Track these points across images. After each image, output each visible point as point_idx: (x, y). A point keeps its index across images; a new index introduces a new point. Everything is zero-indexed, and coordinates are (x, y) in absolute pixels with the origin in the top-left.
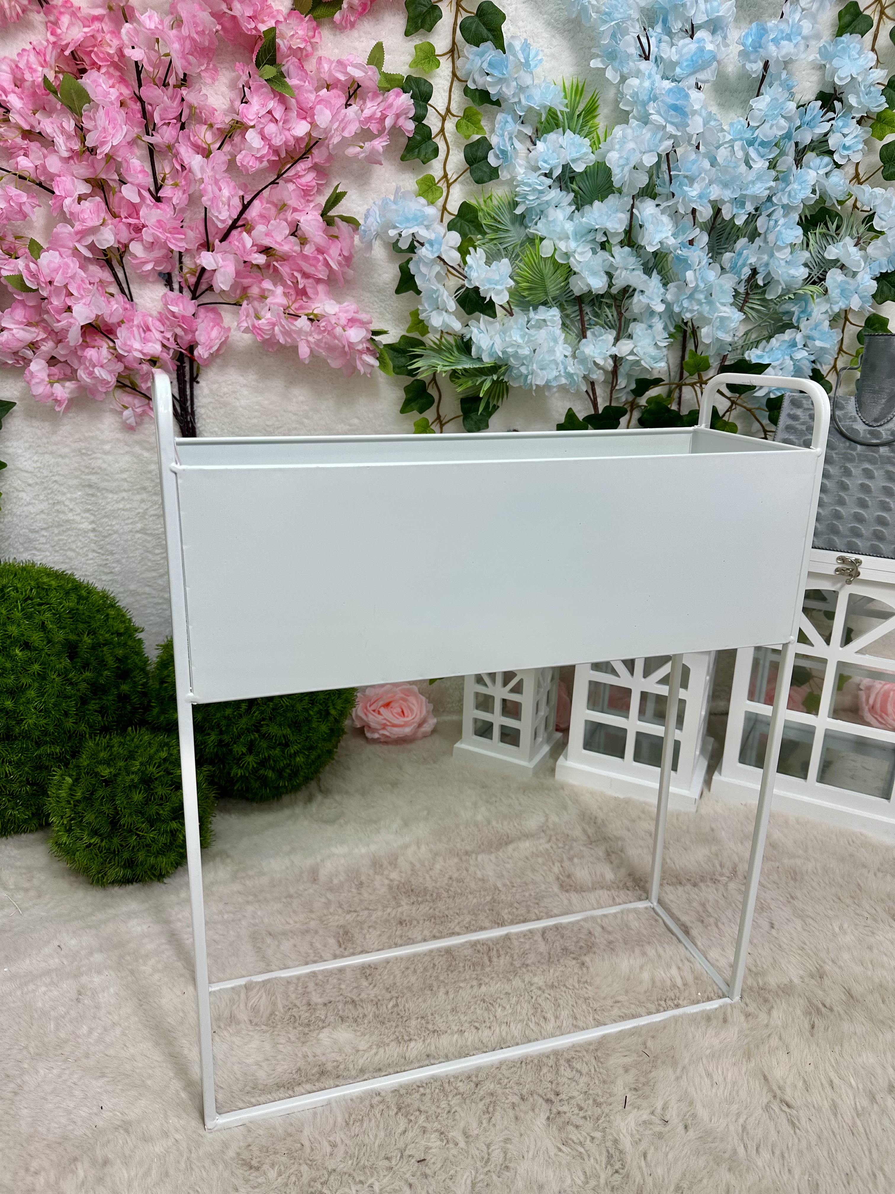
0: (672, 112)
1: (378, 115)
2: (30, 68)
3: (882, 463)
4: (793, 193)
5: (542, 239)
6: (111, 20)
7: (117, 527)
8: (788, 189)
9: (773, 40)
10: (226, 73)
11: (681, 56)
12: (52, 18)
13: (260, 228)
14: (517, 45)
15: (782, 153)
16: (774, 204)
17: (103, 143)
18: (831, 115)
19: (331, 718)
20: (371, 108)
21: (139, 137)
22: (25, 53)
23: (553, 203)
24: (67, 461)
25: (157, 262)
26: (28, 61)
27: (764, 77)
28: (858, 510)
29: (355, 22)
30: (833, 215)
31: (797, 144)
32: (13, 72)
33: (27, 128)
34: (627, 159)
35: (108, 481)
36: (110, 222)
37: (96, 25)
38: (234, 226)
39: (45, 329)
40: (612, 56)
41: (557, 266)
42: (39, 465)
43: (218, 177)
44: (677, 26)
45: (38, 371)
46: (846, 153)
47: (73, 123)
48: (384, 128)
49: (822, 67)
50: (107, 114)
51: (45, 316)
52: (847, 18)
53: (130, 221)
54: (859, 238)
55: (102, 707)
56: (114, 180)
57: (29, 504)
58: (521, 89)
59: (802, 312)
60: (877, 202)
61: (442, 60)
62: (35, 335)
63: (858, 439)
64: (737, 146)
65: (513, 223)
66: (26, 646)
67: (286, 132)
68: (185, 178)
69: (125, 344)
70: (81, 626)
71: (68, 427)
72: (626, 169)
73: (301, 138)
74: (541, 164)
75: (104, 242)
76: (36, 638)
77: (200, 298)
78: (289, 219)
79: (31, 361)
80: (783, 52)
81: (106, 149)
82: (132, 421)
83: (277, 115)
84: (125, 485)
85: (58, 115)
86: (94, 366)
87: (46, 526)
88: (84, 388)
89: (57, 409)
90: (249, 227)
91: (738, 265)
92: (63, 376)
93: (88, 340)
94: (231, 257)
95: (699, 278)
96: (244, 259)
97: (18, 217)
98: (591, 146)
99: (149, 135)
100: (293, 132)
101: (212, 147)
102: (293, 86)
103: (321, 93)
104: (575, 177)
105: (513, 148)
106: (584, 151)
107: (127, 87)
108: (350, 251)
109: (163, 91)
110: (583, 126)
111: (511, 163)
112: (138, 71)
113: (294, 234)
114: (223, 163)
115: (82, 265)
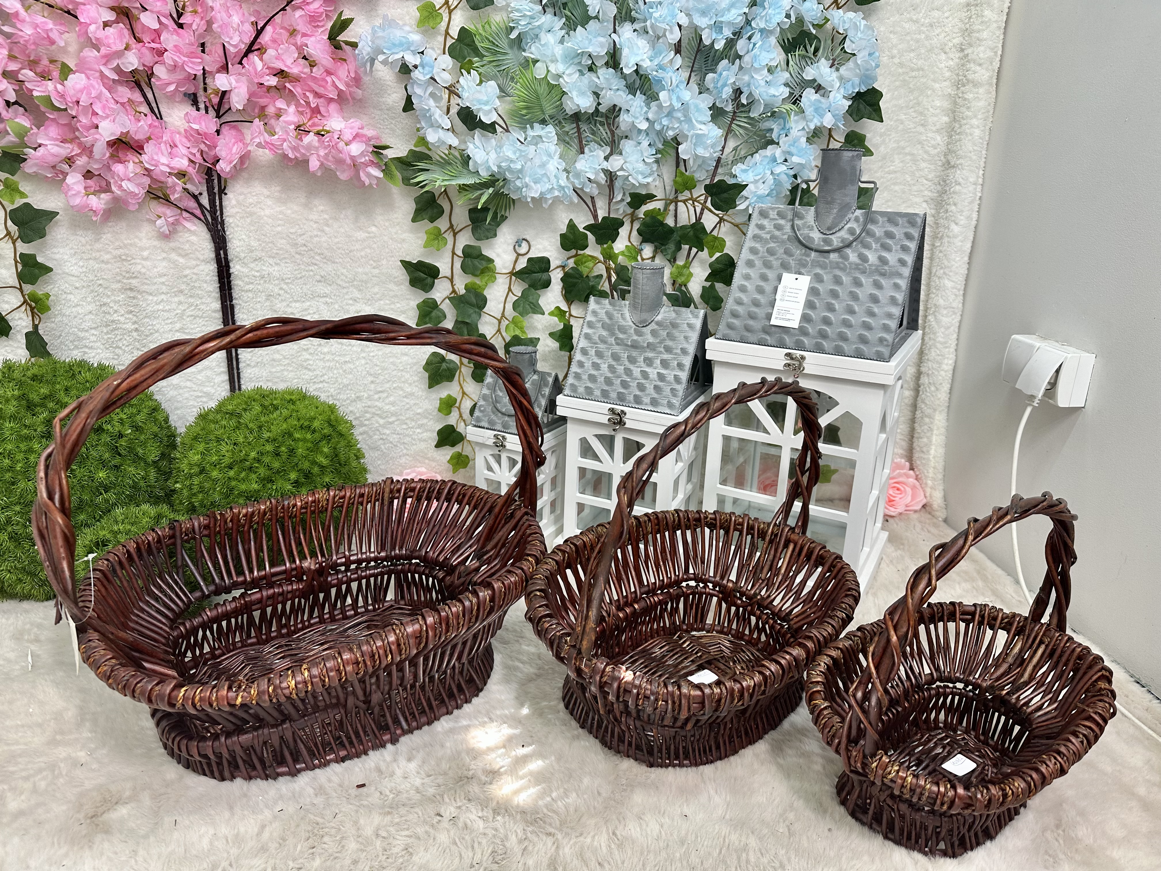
3: (831, 268)
4: (768, 19)
5: (535, 61)
8: (763, 14)
13: (271, 52)
16: (752, 29)
23: (544, 28)
24: (109, 266)
25: (179, 84)
30: (811, 38)
36: (133, 46)
38: (249, 50)
39: (79, 144)
41: (551, 87)
42: (84, 269)
45: (74, 183)
51: (77, 133)
53: (153, 45)
54: (834, 60)
57: (77, 305)
59: (783, 129)
60: (847, 27)
62: (69, 151)
63: (812, 246)
65: (511, 47)
68: (201, 6)
69: (153, 159)
71: (109, 235)
75: (128, 65)
78: (299, 43)
79: (67, 174)
82: (165, 229)
84: (164, 289)
86: (122, 180)
87: (94, 326)
88: (116, 200)
89: (94, 219)
90: (262, 51)
91: (719, 85)
92: (98, 188)
93: (120, 155)
94: (244, 79)
95: (674, 98)
96: (256, 81)
97: (46, 42)
104: (565, 4)
108: (356, 73)
113: (305, 57)
115: (110, 86)
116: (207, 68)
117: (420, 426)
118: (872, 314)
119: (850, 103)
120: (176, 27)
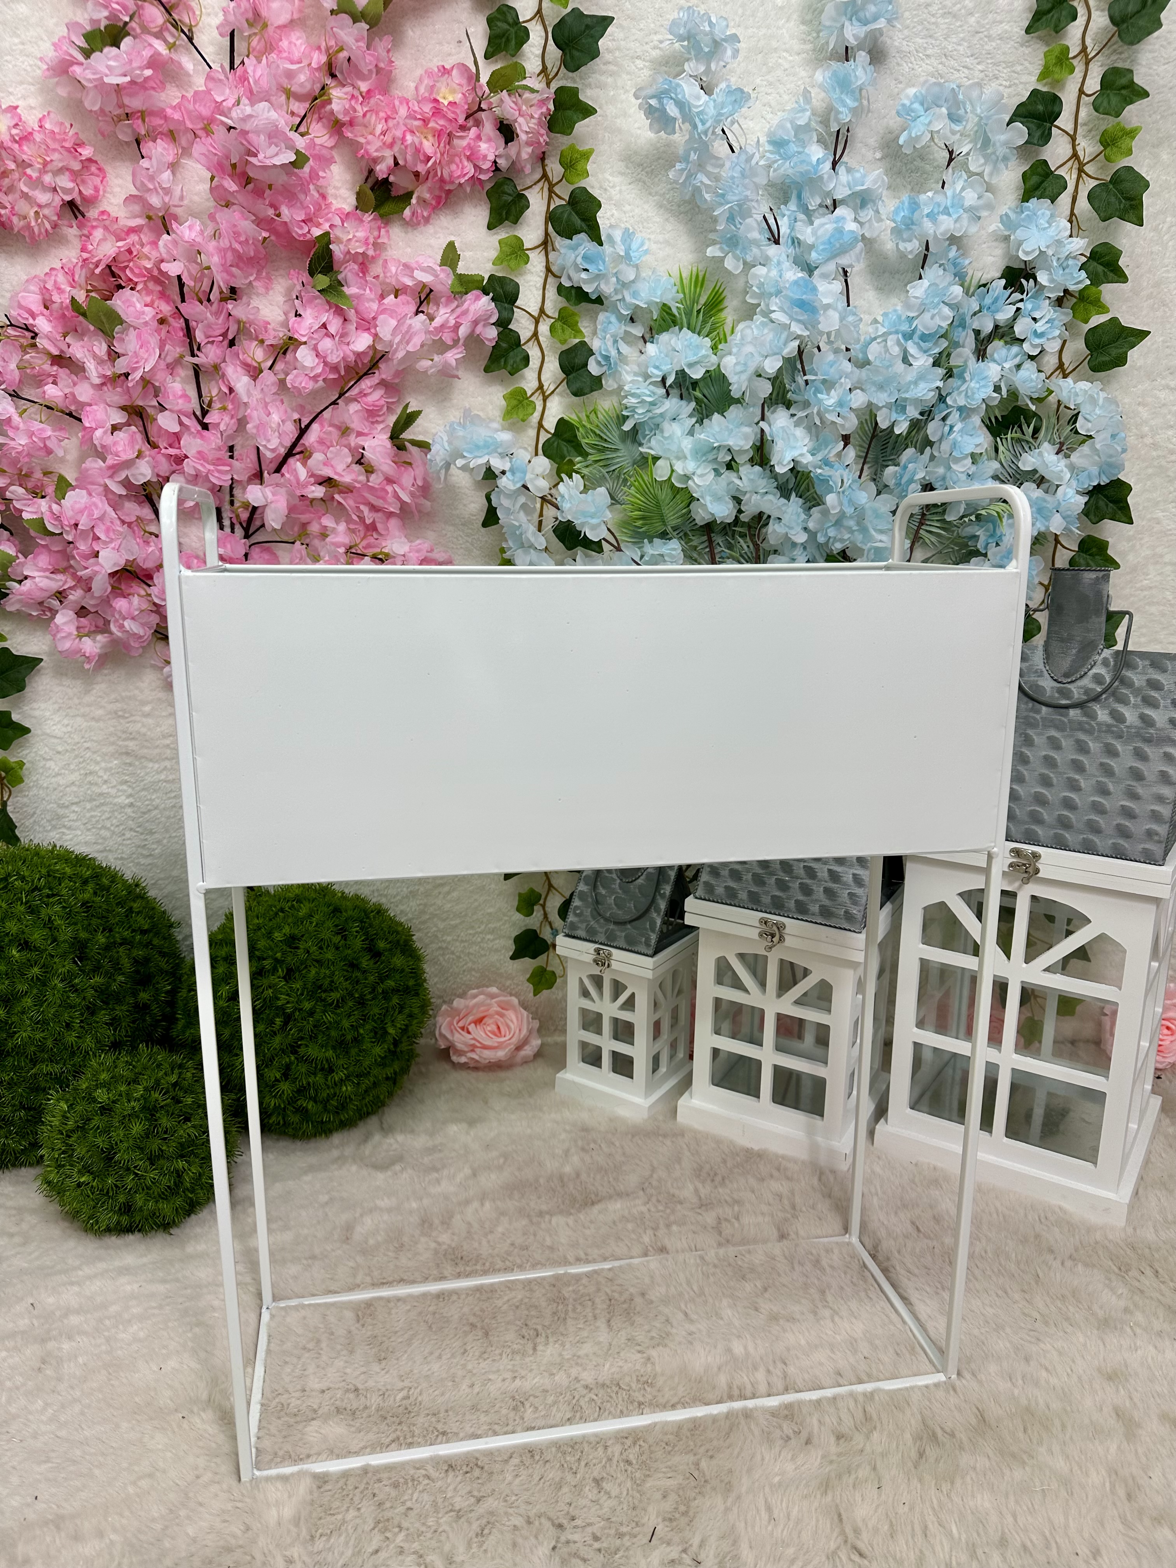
0: (796, 309)
1: (452, 322)
2: (59, 288)
3: (1072, 730)
4: (970, 394)
5: (655, 459)
6: (151, 229)
7: (158, 801)
8: (963, 388)
9: (928, 215)
10: (281, 280)
11: (817, 239)
12: (86, 232)
13: (318, 457)
14: (617, 235)
15: (956, 345)
16: (948, 406)
17: (135, 369)
18: (1017, 296)
19: (390, 1039)
20: (443, 314)
21: (182, 357)
22: (54, 273)
23: (669, 415)
24: (101, 724)
26: (55, 282)
27: (926, 256)
28: (1040, 789)
29: (429, 217)
30: (1029, 416)
31: (977, 333)
32: (43, 294)
33: (56, 352)
34: (745, 364)
35: (148, 748)
36: (147, 453)
37: (134, 238)
38: (290, 453)
39: (74, 576)
40: (733, 242)
41: (676, 491)
42: (69, 729)
43: (267, 400)
44: (814, 203)
45: (65, 623)
46: (1037, 341)
47: (104, 347)
48: (459, 339)
49: (1007, 238)
50: (139, 336)
51: (72, 562)
52: (1035, 179)
53: (171, 451)
54: (1062, 444)
55: (113, 1019)
56: (154, 407)
57: (58, 775)
58: (625, 285)
59: (992, 536)
60: (1079, 400)
61: (532, 255)
62: (61, 583)
63: (1043, 699)
64: (891, 341)
65: (624, 441)
66: (25, 945)
67: (345, 347)
68: (233, 402)
69: (162, 591)
70: (95, 921)
71: (103, 686)
72: (744, 377)
73: (363, 353)
74: (652, 370)
75: (140, 477)
76: (37, 936)
77: (254, 537)
78: (353, 445)
79: (57, 612)
80: (942, 228)
81: (136, 376)
83: (332, 329)
85: (90, 338)
86: (124, 619)
87: (76, 800)
88: (115, 642)
89: (87, 666)
90: (305, 455)
91: (904, 481)
92: (93, 629)
93: (123, 587)
94: (283, 491)
95: (845, 502)
96: (298, 493)
97: (42, 453)
98: (714, 348)
99: (193, 355)
100: (352, 347)
101: (263, 365)
102: (351, 296)
103: (386, 301)
104: (695, 384)
105: (619, 352)
106: (703, 352)
107: (168, 303)
108: (424, 479)
109: (206, 307)
110: (704, 322)
111: (617, 371)
112: (181, 285)
113: (360, 461)
114: (273, 384)
115: (115, 502)
116: (235, 477)
117: (492, 932)
118: (1133, 796)
119: (1086, 499)
120: (200, 428)
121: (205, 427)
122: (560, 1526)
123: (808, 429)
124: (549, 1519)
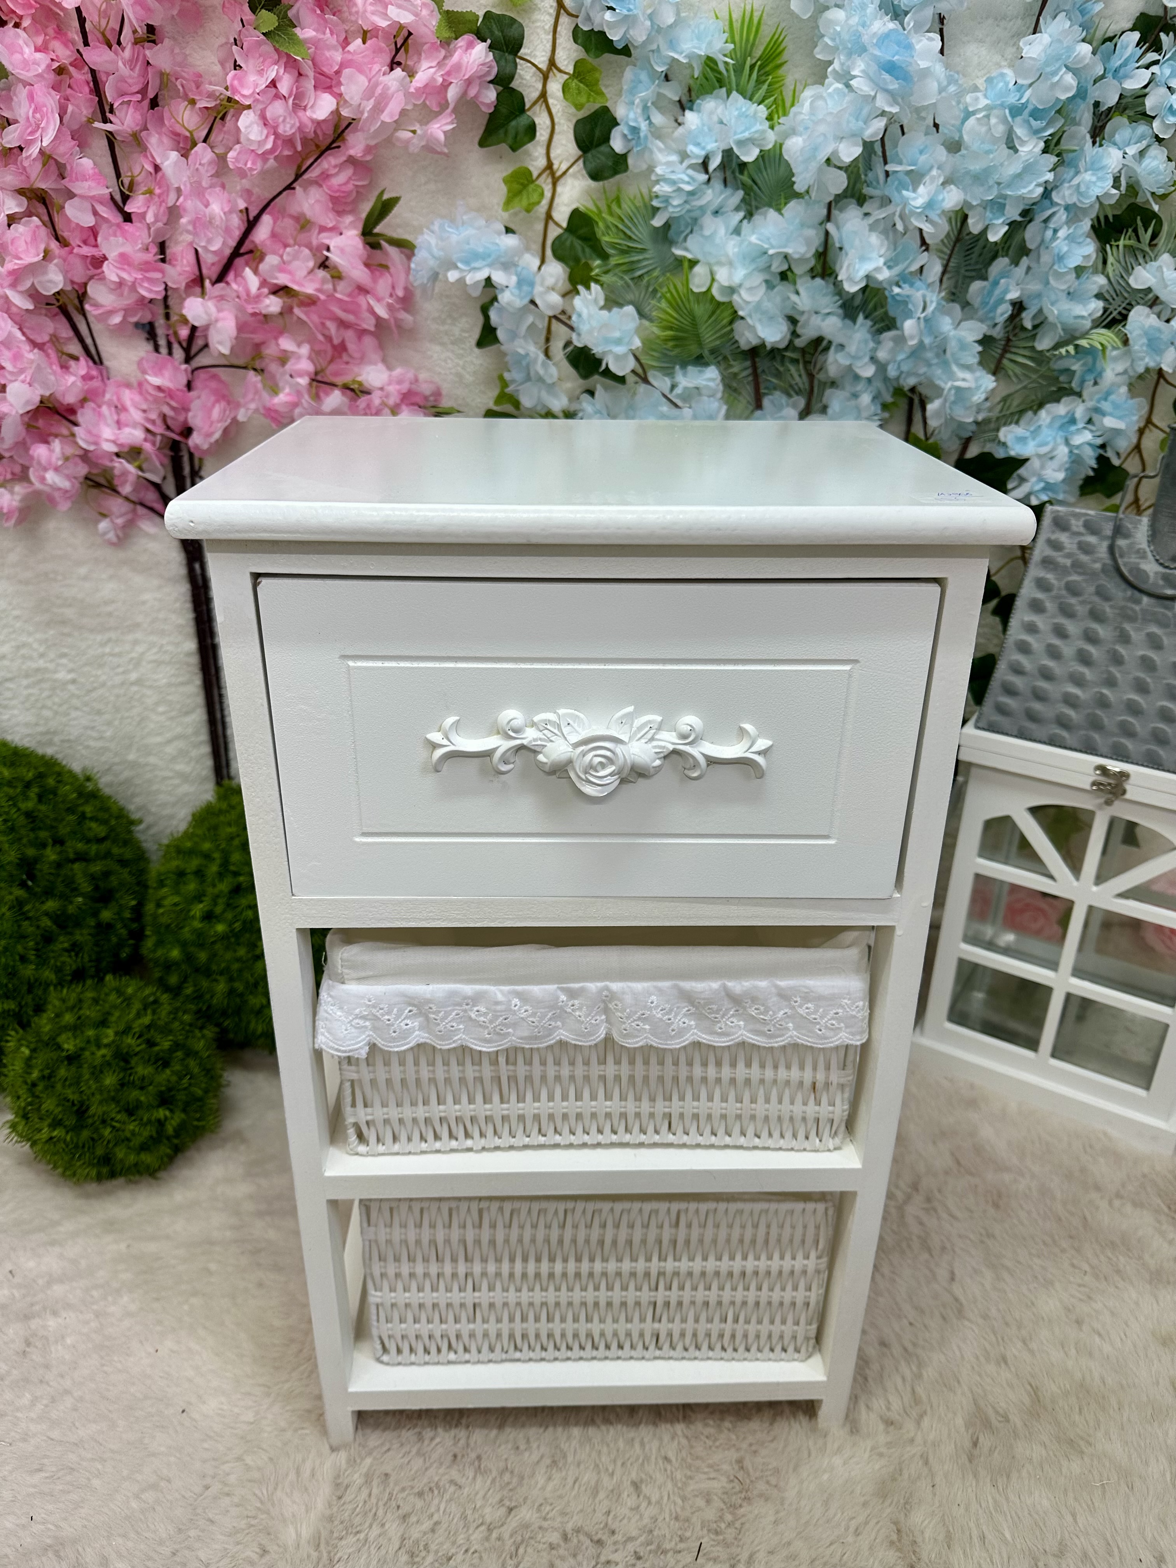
0: (887, 76)
1: (440, 80)
4: (1083, 188)
5: (693, 263)
8: (1075, 181)
13: (271, 260)
15: (1071, 123)
16: (1053, 204)
17: (30, 143)
18: (1152, 56)
20: (427, 69)
21: (90, 121)
23: (711, 209)
25: (127, 311)
28: (1134, 697)
31: (1097, 104)
34: (815, 149)
36: (56, 252)
38: (236, 253)
41: (716, 305)
43: (204, 185)
48: (447, 104)
50: (31, 97)
53: (86, 251)
55: (73, 945)
56: (58, 190)
58: (661, 31)
59: (1090, 371)
64: (996, 116)
65: (652, 239)
67: (301, 113)
69: (90, 434)
70: (42, 834)
72: (814, 166)
73: (324, 120)
74: (691, 149)
75: (50, 285)
77: (197, 359)
81: (33, 151)
83: (284, 88)
88: (37, 495)
89: (6, 523)
90: (256, 257)
91: (990, 300)
92: (9, 477)
93: (41, 424)
94: (230, 306)
95: (926, 330)
96: (249, 308)
98: (770, 118)
99: (105, 120)
100: (309, 113)
101: (195, 135)
102: (306, 41)
103: (351, 48)
104: (743, 166)
105: (651, 123)
106: (758, 127)
107: (66, 45)
108: (406, 289)
109: (116, 53)
110: (759, 82)
111: (646, 147)
112: (82, 20)
113: (324, 264)
114: (210, 163)
115: (20, 320)
116: (170, 287)
120: (119, 219)
121: (128, 218)
122: (599, 1543)
123: (885, 232)
124: (588, 1535)
